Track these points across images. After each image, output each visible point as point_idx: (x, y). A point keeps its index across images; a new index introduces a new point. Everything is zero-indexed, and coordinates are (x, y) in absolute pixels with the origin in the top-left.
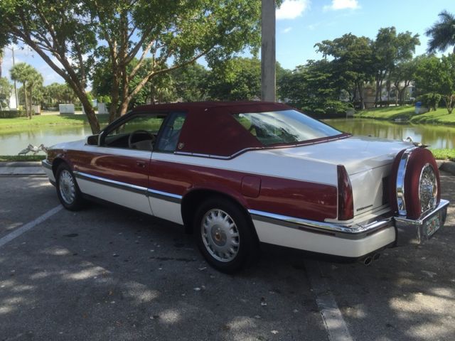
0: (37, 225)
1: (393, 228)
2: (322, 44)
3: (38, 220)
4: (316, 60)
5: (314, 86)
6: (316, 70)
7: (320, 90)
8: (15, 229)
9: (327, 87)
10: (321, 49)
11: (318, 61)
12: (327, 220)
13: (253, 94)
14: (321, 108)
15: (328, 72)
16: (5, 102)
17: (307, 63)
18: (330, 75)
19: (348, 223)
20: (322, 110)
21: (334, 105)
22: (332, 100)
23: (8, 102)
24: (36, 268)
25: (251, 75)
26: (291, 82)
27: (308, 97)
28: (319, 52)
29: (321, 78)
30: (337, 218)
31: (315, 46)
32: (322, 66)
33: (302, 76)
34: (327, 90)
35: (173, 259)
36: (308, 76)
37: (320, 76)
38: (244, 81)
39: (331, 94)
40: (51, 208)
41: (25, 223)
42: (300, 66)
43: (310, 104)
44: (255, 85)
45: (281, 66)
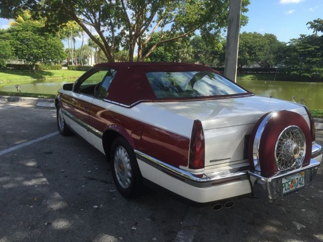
0: (34, 143)
1: (247, 182)
2: (313, 22)
3: (37, 140)
4: (308, 35)
5: (304, 55)
6: (307, 43)
7: (308, 59)
8: (20, 144)
9: (315, 56)
10: (313, 26)
11: (309, 36)
12: (181, 167)
13: (252, 60)
14: (308, 73)
15: (316, 45)
16: (86, 60)
17: (299, 37)
18: (318, 47)
19: (199, 172)
20: (308, 75)
21: (319, 71)
22: (318, 67)
23: (88, 61)
24: (7, 173)
25: (252, 46)
26: (284, 52)
27: (297, 64)
28: (311, 29)
29: (310, 49)
30: (188, 167)
31: (307, 24)
32: (312, 40)
33: (294, 47)
34: (314, 59)
35: (98, 180)
36: (299, 47)
37: (309, 48)
38: (245, 50)
39: (317, 62)
40: (52, 132)
41: (28, 141)
42: (293, 40)
43: (299, 69)
44: (255, 53)
45: (278, 39)
